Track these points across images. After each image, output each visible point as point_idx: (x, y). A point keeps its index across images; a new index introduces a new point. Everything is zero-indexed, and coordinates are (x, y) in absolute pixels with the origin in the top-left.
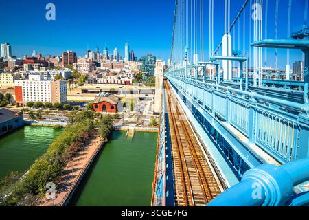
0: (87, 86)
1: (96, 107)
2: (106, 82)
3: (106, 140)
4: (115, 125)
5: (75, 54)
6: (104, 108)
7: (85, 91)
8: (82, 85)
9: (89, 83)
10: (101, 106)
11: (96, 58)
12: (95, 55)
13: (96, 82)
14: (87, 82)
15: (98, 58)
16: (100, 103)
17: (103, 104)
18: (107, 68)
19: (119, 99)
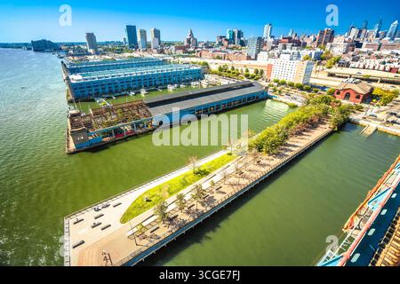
0: (335, 70)
1: (338, 93)
2: (361, 66)
3: (336, 129)
4: (353, 117)
5: (333, 32)
6: (347, 96)
7: (331, 75)
8: (329, 68)
9: (339, 66)
10: (345, 93)
11: (359, 36)
12: (360, 32)
13: (348, 65)
14: (337, 65)
15: (362, 36)
16: (344, 90)
17: (347, 91)
18: (371, 50)
19: (372, 89)
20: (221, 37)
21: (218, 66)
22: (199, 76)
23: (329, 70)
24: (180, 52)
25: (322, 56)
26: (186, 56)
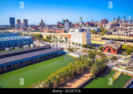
0: (106, 36)
1: (105, 49)
2: (117, 34)
5: (107, 20)
6: (109, 50)
7: (104, 39)
8: (102, 35)
9: (107, 34)
12: (118, 20)
13: (111, 34)
14: (106, 34)
16: (107, 47)
17: (109, 48)
18: (123, 27)
19: (121, 46)
20: (59, 23)
21: (46, 36)
22: (30, 42)
23: (102, 36)
24: (33, 29)
25: (101, 30)
26: (35, 31)
